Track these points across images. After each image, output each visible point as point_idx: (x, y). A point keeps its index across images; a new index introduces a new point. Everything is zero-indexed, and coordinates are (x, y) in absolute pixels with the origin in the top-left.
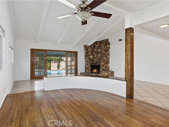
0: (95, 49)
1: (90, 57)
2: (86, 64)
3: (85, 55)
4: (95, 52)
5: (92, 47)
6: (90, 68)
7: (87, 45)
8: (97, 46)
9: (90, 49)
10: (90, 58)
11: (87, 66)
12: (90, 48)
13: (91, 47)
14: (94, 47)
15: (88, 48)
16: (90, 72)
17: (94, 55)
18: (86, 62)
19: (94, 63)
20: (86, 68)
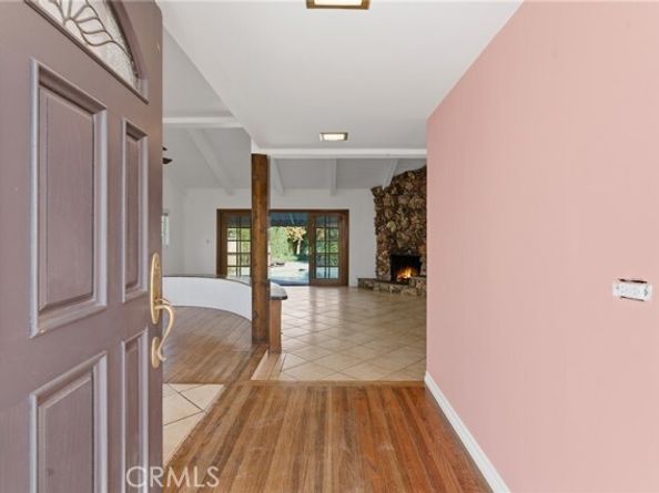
0: (402, 201)
1: (388, 225)
2: (379, 252)
3: (376, 219)
4: (404, 210)
5: (393, 192)
6: (388, 265)
7: (380, 187)
8: (409, 186)
9: (387, 201)
10: (389, 230)
11: (380, 258)
12: (387, 195)
13: (389, 192)
14: (400, 192)
15: (384, 196)
16: (389, 277)
17: (400, 222)
18: (379, 243)
19: (400, 246)
20: (379, 264)
